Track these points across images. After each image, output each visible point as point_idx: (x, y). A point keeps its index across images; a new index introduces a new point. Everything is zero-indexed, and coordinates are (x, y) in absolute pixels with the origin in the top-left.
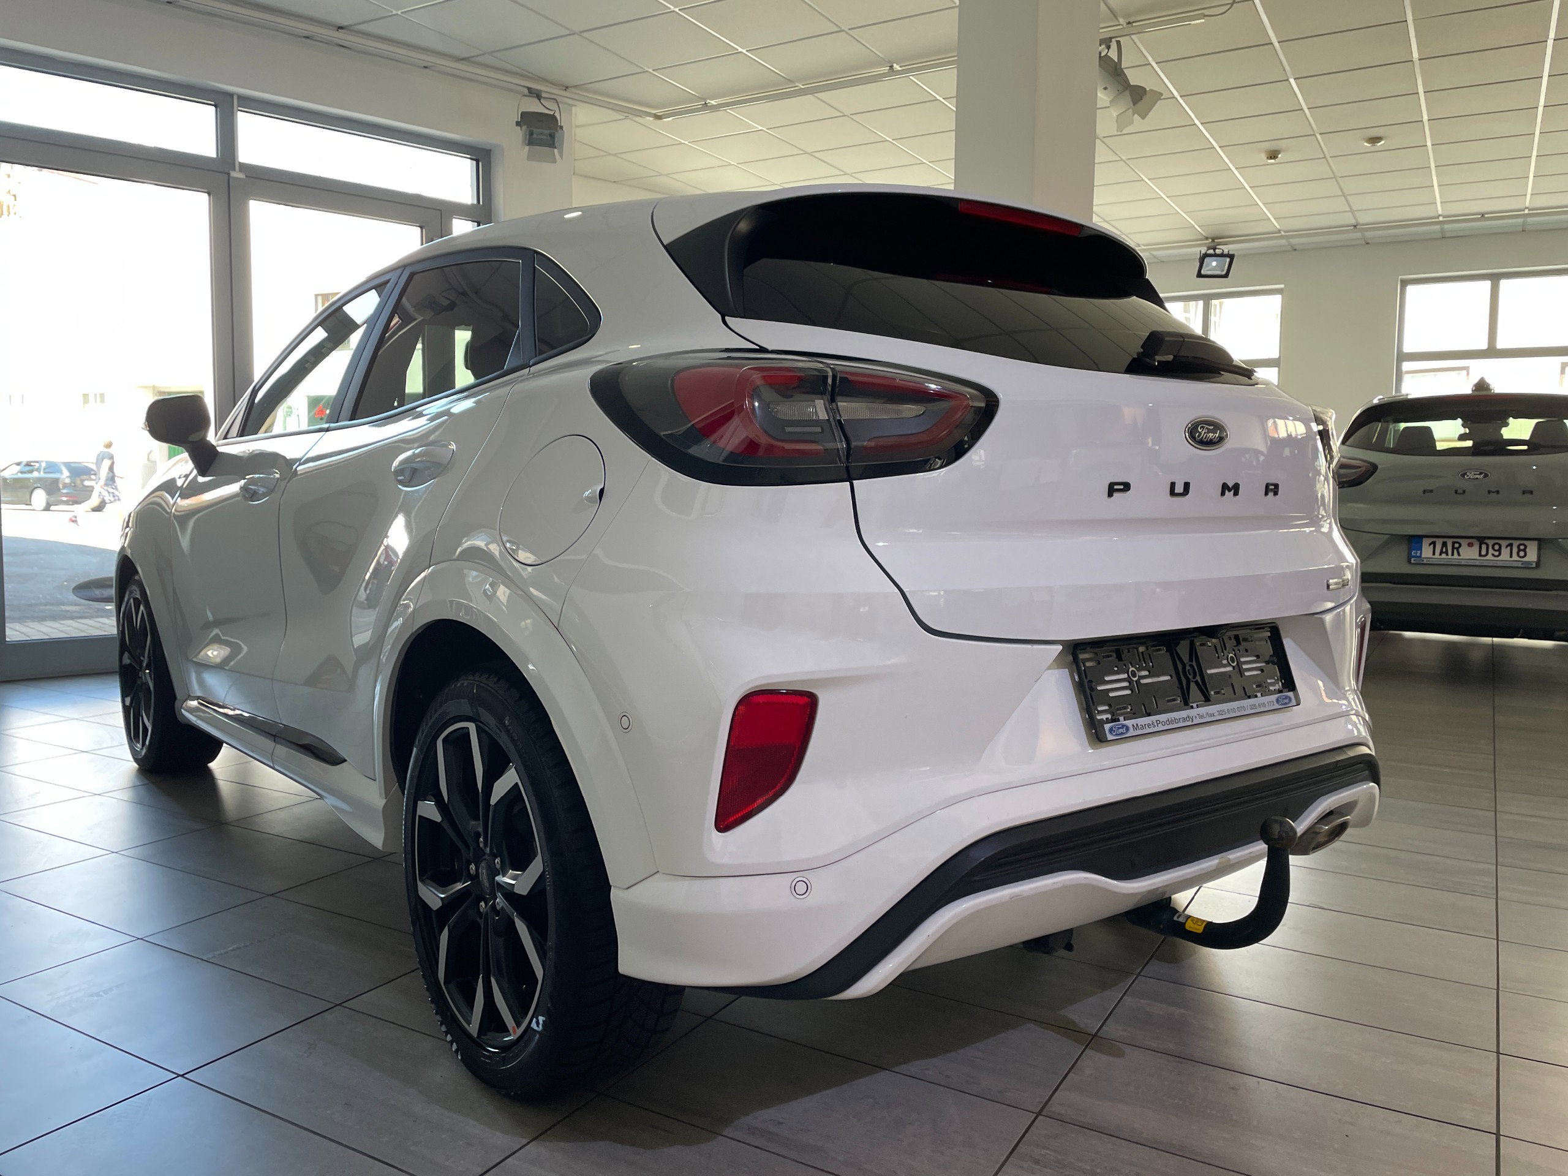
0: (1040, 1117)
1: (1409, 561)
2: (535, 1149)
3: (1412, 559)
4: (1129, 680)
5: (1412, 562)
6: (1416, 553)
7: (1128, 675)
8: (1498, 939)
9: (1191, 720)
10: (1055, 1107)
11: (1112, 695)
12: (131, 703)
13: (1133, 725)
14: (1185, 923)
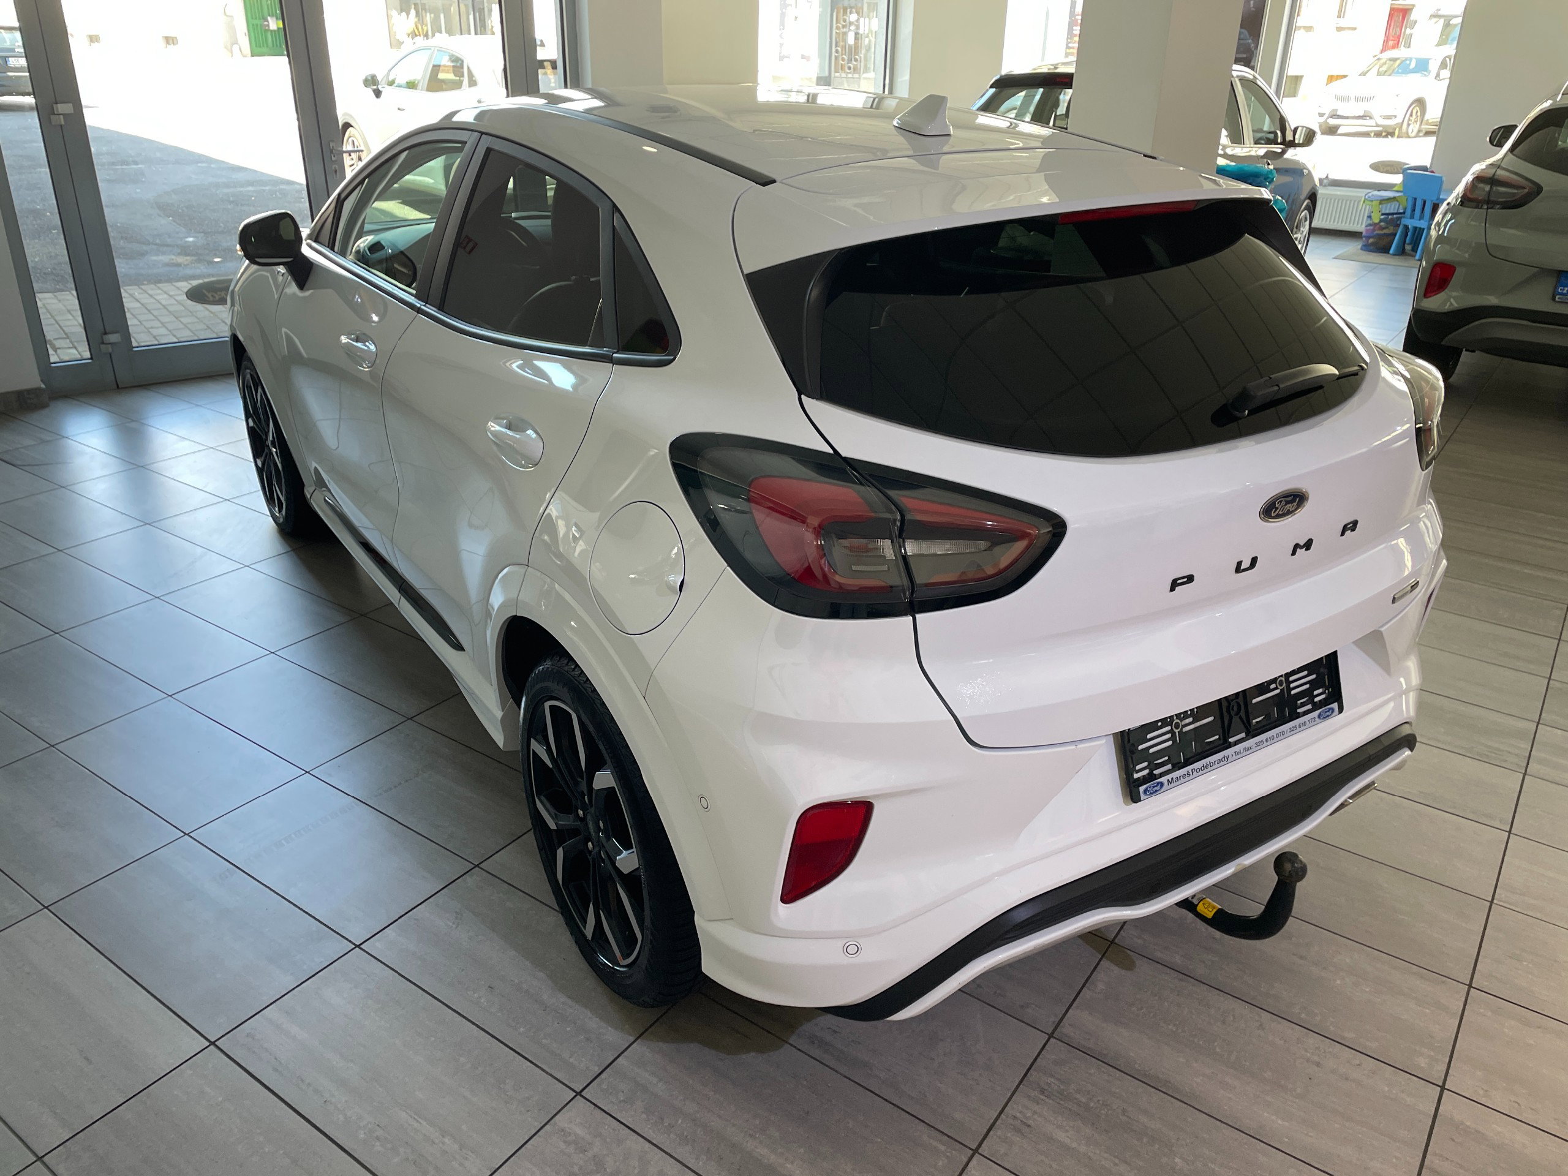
0: (1052, 1040)
1: (1554, 299)
2: (640, 1049)
3: (1557, 297)
4: (1171, 731)
5: (1557, 299)
6: (1563, 290)
7: (1172, 727)
8: (1510, 832)
9: (1226, 760)
10: (1066, 1029)
11: (1151, 751)
12: (263, 464)
13: (1168, 780)
14: (1197, 905)
